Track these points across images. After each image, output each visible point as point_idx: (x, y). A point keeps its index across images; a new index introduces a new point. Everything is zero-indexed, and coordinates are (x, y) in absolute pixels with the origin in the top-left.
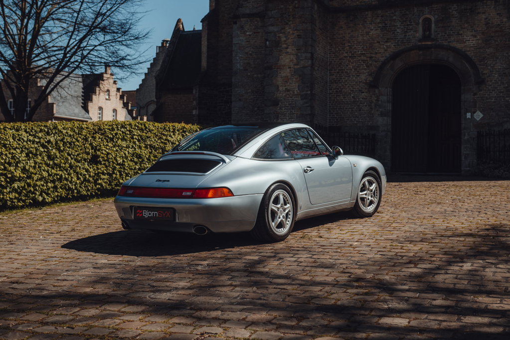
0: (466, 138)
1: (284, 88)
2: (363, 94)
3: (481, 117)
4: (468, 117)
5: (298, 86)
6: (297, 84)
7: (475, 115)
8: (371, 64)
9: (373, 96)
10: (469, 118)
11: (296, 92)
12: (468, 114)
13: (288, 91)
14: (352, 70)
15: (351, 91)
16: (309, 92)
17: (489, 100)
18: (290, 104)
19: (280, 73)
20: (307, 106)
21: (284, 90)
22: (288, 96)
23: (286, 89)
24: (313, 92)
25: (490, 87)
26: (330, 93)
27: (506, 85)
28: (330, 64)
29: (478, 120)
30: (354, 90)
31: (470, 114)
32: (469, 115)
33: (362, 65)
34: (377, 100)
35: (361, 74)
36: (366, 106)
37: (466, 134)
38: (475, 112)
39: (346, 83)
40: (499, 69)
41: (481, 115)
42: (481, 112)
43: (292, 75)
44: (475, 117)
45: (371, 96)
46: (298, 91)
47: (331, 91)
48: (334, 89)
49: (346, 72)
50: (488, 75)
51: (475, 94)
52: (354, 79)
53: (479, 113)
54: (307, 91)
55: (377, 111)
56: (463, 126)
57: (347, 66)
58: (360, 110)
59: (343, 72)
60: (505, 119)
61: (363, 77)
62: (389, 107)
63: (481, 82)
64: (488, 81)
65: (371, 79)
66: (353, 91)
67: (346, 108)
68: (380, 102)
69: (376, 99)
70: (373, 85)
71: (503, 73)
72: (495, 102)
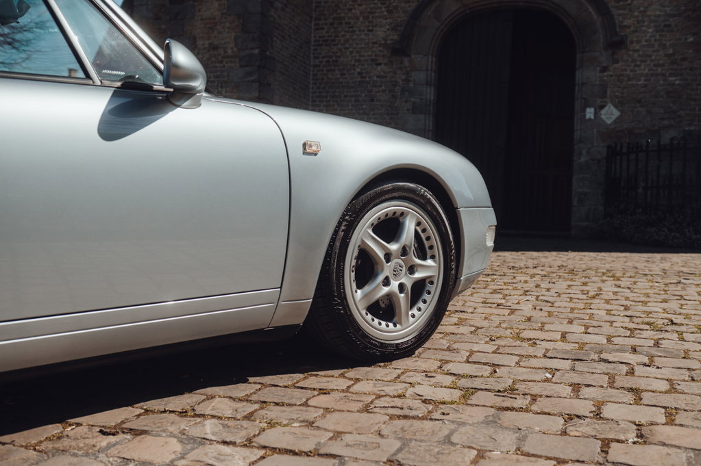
0: (583, 159)
1: (207, 42)
2: (379, 67)
3: (614, 117)
4: (587, 117)
5: (235, 38)
6: (233, 34)
7: (603, 112)
8: (396, 8)
9: (398, 72)
10: (590, 119)
11: (230, 51)
12: (588, 110)
13: (215, 48)
14: (358, 19)
15: (356, 61)
16: (256, 51)
17: (634, 82)
18: (218, 77)
19: (199, 10)
20: (253, 81)
21: (207, 45)
22: (213, 59)
23: (210, 44)
24: (268, 53)
25: (636, 54)
26: (315, 66)
27: (671, 51)
28: (316, 7)
29: (609, 122)
30: (362, 59)
31: (592, 110)
32: (590, 113)
33: (381, 8)
34: (407, 81)
35: (376, 26)
36: (384, 91)
37: (584, 152)
38: (602, 107)
39: (347, 45)
40: (656, 16)
41: (616, 113)
42: (616, 107)
43: (223, 14)
44: (603, 117)
45: (395, 73)
46: (235, 49)
47: (317, 62)
48: (323, 58)
49: (347, 23)
50: (632, 29)
51: (604, 69)
52: (363, 36)
53: (612, 108)
54: (252, 49)
55: (406, 101)
56: (577, 135)
57: (350, 10)
58: (372, 100)
59: (341, 24)
60: (666, 122)
61: (380, 33)
62: (430, 94)
63: (616, 44)
64: (632, 42)
65: (396, 37)
66: (359, 61)
67: (346, 96)
68: (411, 85)
69: (404, 77)
70: (399, 50)
71: (665, 26)
72: (645, 86)
